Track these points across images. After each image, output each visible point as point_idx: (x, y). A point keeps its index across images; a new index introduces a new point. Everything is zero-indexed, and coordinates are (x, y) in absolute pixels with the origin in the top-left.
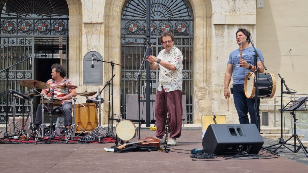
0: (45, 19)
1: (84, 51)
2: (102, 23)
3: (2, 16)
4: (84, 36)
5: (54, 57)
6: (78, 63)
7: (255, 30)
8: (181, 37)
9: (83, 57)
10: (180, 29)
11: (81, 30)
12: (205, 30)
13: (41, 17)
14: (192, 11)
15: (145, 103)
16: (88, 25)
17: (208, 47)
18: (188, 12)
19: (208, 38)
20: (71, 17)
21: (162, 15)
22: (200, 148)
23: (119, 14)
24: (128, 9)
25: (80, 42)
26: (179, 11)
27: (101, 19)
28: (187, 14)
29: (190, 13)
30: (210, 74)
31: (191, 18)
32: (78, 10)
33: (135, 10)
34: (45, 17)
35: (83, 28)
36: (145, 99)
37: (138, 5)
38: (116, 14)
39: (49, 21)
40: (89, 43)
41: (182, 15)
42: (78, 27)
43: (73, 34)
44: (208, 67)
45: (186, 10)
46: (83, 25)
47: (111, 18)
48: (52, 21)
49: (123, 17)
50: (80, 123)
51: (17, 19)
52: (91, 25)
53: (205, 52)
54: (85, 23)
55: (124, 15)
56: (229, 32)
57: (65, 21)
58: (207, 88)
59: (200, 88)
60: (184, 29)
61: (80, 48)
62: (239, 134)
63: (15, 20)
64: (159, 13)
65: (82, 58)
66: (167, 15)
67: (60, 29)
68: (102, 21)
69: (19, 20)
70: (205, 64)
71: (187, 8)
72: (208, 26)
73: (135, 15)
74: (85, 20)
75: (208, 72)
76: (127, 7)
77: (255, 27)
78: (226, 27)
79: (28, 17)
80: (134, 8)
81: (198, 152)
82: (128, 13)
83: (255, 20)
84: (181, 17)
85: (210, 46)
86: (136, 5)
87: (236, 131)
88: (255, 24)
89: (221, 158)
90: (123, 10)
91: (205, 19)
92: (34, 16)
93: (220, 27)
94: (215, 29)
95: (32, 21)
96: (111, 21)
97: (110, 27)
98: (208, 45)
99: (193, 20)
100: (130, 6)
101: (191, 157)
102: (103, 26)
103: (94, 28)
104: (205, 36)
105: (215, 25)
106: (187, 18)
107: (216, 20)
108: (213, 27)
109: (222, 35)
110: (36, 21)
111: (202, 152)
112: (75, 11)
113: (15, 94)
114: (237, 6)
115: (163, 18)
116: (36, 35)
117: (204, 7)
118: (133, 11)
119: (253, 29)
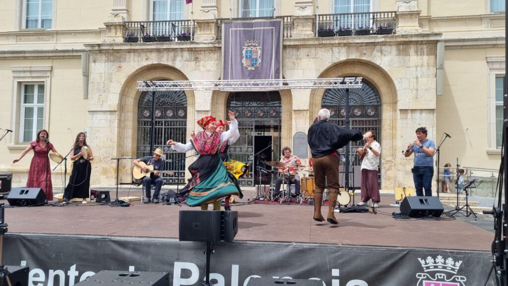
0: (263, 107)
1: (294, 132)
2: (307, 110)
3: (231, 105)
4: (293, 121)
5: (265, 135)
6: (288, 140)
7: (435, 114)
8: (371, 119)
9: (293, 137)
10: (370, 113)
11: (291, 115)
12: (391, 113)
13: (259, 105)
14: (380, 98)
15: (345, 174)
16: (296, 112)
17: (393, 127)
18: (377, 99)
19: (394, 121)
20: (283, 105)
21: (355, 102)
22: (398, 211)
23: (320, 102)
24: (327, 98)
25: (291, 125)
26: (369, 98)
27: (306, 107)
28: (376, 100)
29: (378, 99)
30: (395, 149)
31: (379, 104)
32: (289, 99)
33: (333, 98)
34: (263, 105)
35: (293, 114)
36: (345, 171)
37: (335, 94)
38: (318, 102)
39: (265, 108)
40: (297, 125)
41: (372, 101)
42: (289, 113)
43: (285, 118)
44: (394, 144)
45: (375, 97)
46: (293, 112)
47: (314, 105)
48: (268, 108)
49: (324, 104)
50: (307, 191)
51: (242, 107)
52: (299, 111)
53: (391, 132)
54: (295, 111)
55: (324, 102)
56: (412, 116)
57: (278, 108)
58: (393, 161)
59: (387, 161)
60: (373, 112)
61: (290, 129)
62: (427, 203)
63: (241, 108)
64: (352, 100)
65: (291, 137)
66: (359, 102)
67: (274, 114)
68: (308, 108)
69: (243, 108)
70: (391, 142)
71: (376, 95)
72: (395, 110)
73: (333, 102)
74: (295, 107)
75: (394, 148)
76: (326, 96)
77: (435, 111)
78: (410, 111)
79: (250, 105)
80: (332, 96)
81: (397, 214)
82: (327, 101)
83: (435, 105)
84: (371, 103)
85: (395, 127)
86: (334, 94)
87: (424, 201)
88: (435, 108)
89: (415, 219)
90: (323, 98)
91: (391, 104)
92: (255, 104)
93: (404, 112)
94: (401, 114)
95: (253, 108)
96: (314, 108)
97: (314, 113)
98: (394, 126)
99: (381, 105)
100: (329, 95)
101: (394, 217)
102: (308, 112)
103: (302, 114)
104: (391, 117)
105: (401, 110)
106: (376, 104)
107: (400, 106)
108: (399, 112)
109: (406, 118)
110: (256, 108)
111: (400, 214)
112: (286, 101)
113: (262, 170)
114: (419, 94)
115: (356, 104)
116: (256, 119)
117: (391, 95)
118: (331, 99)
119: (433, 113)
